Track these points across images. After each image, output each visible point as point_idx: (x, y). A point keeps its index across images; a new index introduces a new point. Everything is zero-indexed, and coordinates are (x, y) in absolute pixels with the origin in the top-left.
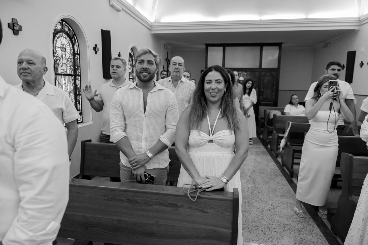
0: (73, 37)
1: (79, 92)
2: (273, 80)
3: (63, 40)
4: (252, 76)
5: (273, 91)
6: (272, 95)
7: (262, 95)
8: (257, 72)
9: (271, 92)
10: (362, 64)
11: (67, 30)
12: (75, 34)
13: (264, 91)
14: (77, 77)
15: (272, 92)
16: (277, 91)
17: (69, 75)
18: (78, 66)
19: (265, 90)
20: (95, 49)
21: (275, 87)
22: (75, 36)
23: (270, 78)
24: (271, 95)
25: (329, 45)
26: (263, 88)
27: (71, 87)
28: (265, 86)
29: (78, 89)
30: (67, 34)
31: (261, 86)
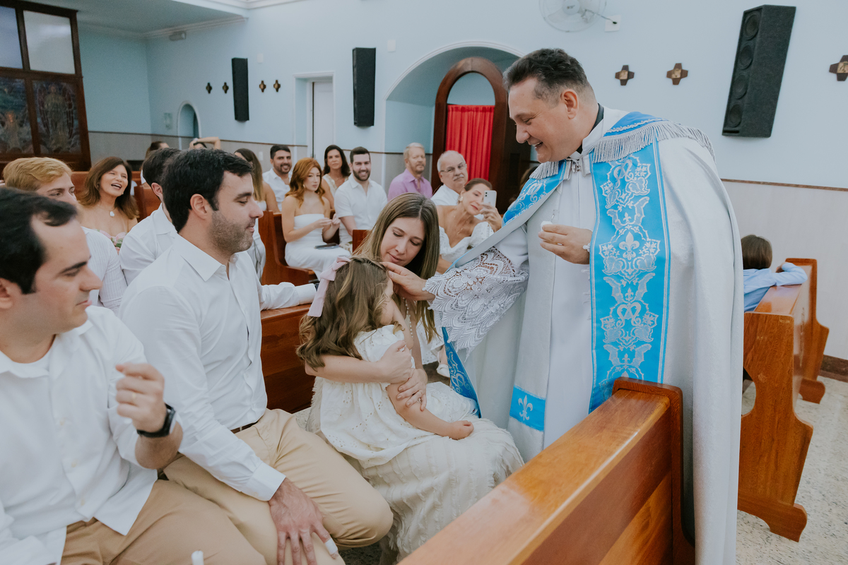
2: (70, 106)
4: (6, 90)
5: (74, 132)
6: (72, 143)
7: (45, 144)
8: (17, 80)
9: (67, 135)
10: (263, 87)
13: (48, 131)
15: (71, 135)
16: (84, 133)
19: (51, 131)
21: (76, 123)
23: (60, 98)
24: (70, 143)
25: (183, 35)
26: (46, 125)
28: (50, 120)
31: (39, 120)
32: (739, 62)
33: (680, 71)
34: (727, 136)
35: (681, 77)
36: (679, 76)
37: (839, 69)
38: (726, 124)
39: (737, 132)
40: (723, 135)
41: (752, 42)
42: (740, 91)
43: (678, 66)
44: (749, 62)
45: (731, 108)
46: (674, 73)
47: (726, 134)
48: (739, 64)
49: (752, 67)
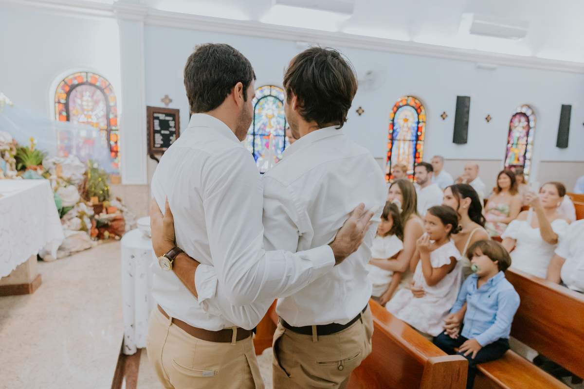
0: (419, 108)
1: (419, 155)
3: (408, 113)
11: (413, 104)
12: (422, 105)
14: (419, 142)
17: (410, 140)
18: (421, 132)
20: (443, 116)
22: (422, 108)
27: (412, 150)
29: (419, 153)
30: (413, 107)
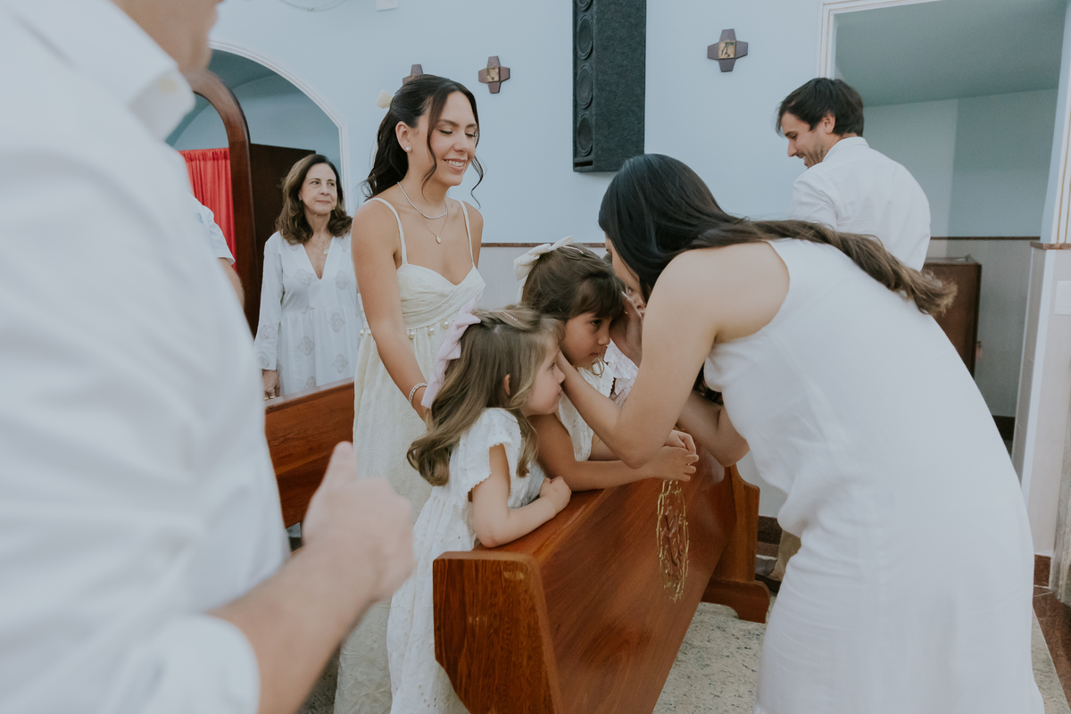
32: (578, 50)
33: (497, 70)
34: (581, 172)
35: (500, 81)
36: (497, 79)
37: (720, 52)
38: (575, 154)
39: (589, 163)
40: (575, 171)
41: (588, 13)
42: (585, 95)
43: (494, 62)
44: (590, 46)
45: (578, 125)
46: (488, 74)
47: (579, 168)
48: (580, 53)
49: (594, 52)
